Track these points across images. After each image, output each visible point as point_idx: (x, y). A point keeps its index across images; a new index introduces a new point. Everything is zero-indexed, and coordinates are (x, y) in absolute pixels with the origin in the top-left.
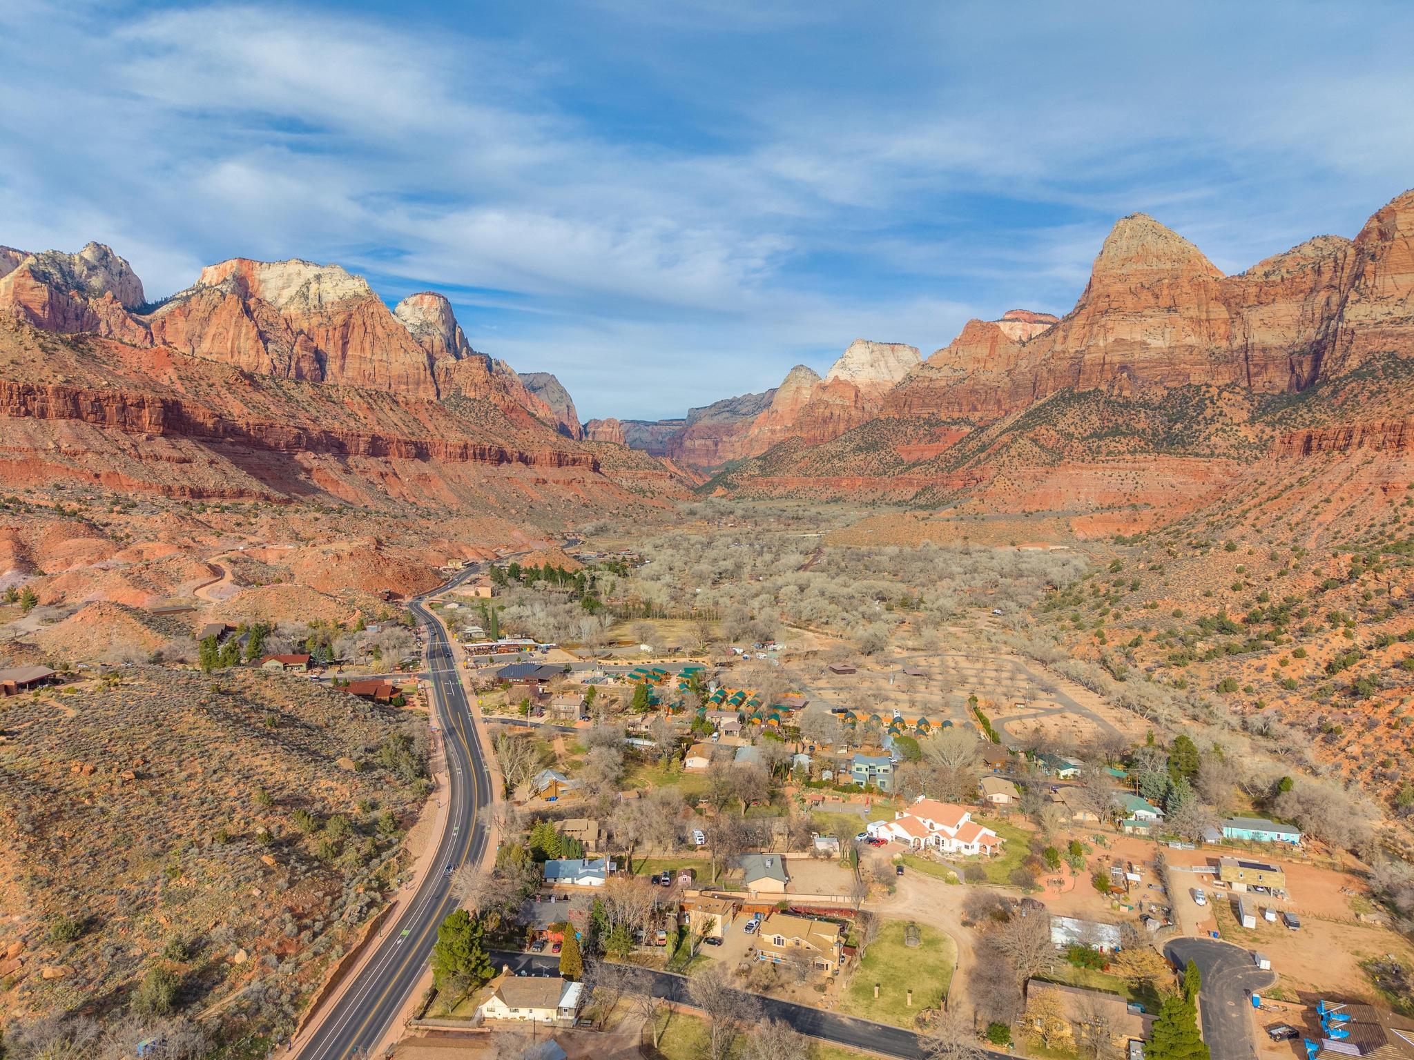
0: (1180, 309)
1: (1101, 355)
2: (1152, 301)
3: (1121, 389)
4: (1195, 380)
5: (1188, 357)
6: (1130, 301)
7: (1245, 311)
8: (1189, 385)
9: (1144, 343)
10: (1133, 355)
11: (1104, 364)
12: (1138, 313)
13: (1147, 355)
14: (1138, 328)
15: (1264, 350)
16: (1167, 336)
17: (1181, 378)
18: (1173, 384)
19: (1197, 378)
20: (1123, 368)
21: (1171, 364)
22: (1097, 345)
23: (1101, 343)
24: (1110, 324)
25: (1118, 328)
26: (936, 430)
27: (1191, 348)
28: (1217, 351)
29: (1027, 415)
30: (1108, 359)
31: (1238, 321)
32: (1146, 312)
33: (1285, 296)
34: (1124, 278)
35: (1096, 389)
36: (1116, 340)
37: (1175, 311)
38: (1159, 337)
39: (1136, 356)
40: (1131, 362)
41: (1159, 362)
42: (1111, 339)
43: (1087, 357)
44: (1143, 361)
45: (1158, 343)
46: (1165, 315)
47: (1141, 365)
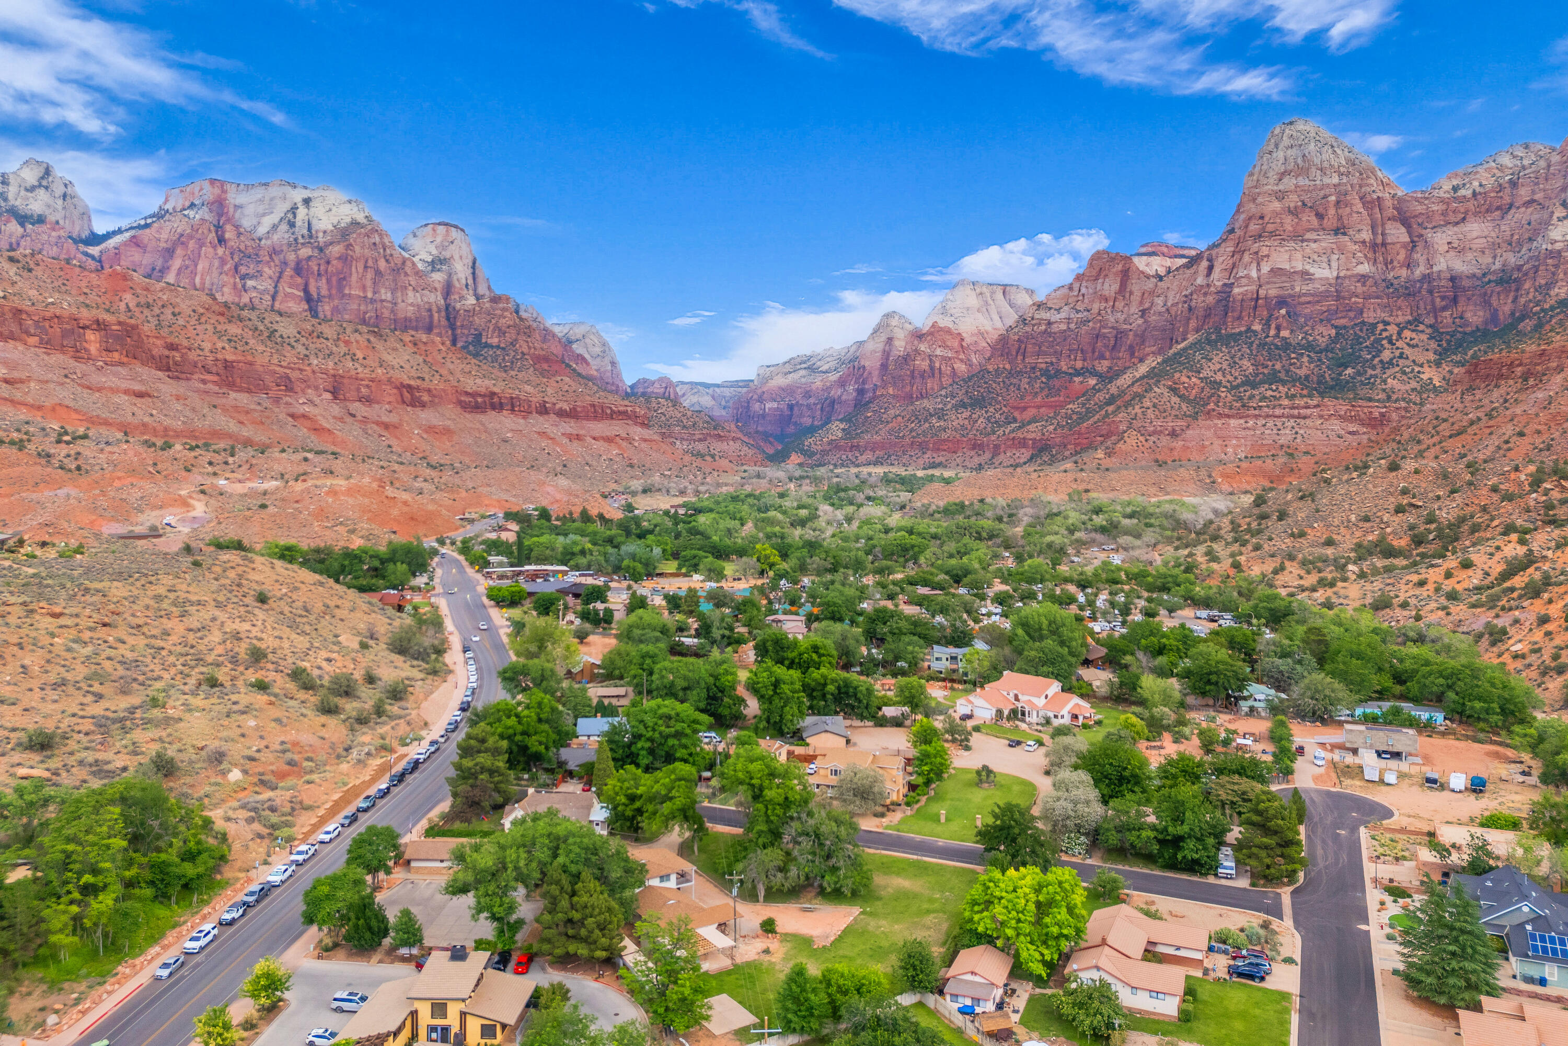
0: (1351, 232)
1: (1254, 288)
2: (1315, 221)
3: (1278, 328)
4: (1370, 316)
5: (1360, 289)
6: (1289, 222)
7: (1429, 234)
8: (1363, 323)
9: (1307, 273)
10: (1293, 287)
11: (1257, 299)
12: (1298, 237)
13: (1310, 287)
14: (1299, 255)
15: (1453, 279)
16: (1334, 264)
17: (1352, 314)
18: (1342, 322)
19: (1372, 314)
20: (1282, 302)
21: (1338, 297)
22: (1247, 276)
23: (1254, 274)
24: (1265, 251)
25: (1274, 255)
26: (1056, 383)
27: (1363, 278)
28: (1396, 282)
29: (1164, 361)
30: (1262, 293)
31: (1421, 245)
32: (1308, 236)
33: (1476, 214)
34: (1280, 196)
35: (1249, 329)
36: (1272, 270)
37: (1344, 234)
38: (1325, 265)
39: (1297, 289)
40: (1291, 296)
41: (1324, 296)
42: (1265, 268)
43: (1236, 291)
44: (1305, 295)
45: (1323, 273)
46: (1332, 239)
47: (1303, 299)
